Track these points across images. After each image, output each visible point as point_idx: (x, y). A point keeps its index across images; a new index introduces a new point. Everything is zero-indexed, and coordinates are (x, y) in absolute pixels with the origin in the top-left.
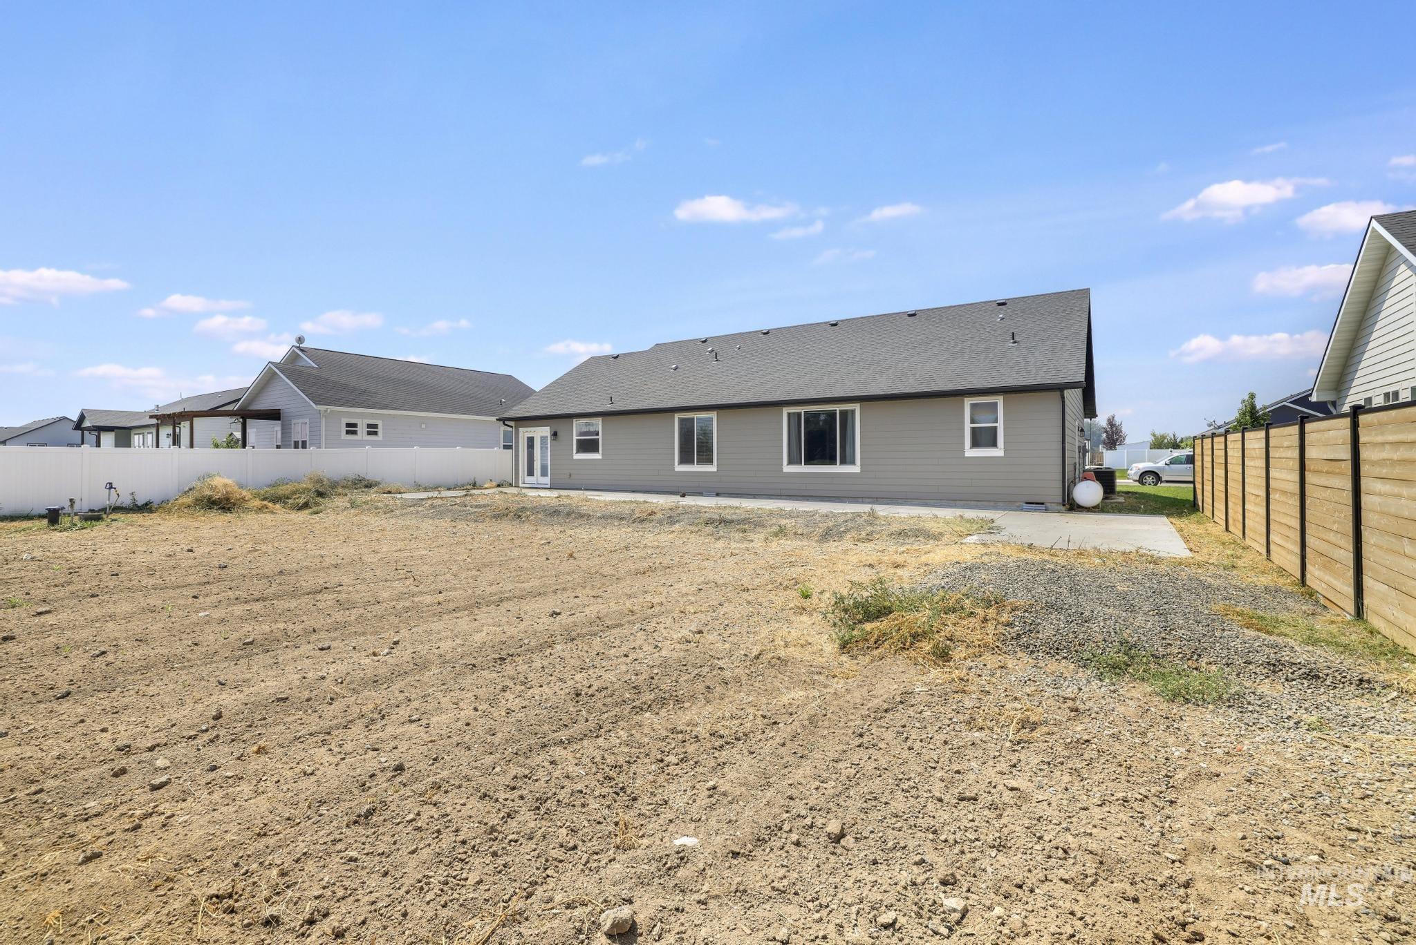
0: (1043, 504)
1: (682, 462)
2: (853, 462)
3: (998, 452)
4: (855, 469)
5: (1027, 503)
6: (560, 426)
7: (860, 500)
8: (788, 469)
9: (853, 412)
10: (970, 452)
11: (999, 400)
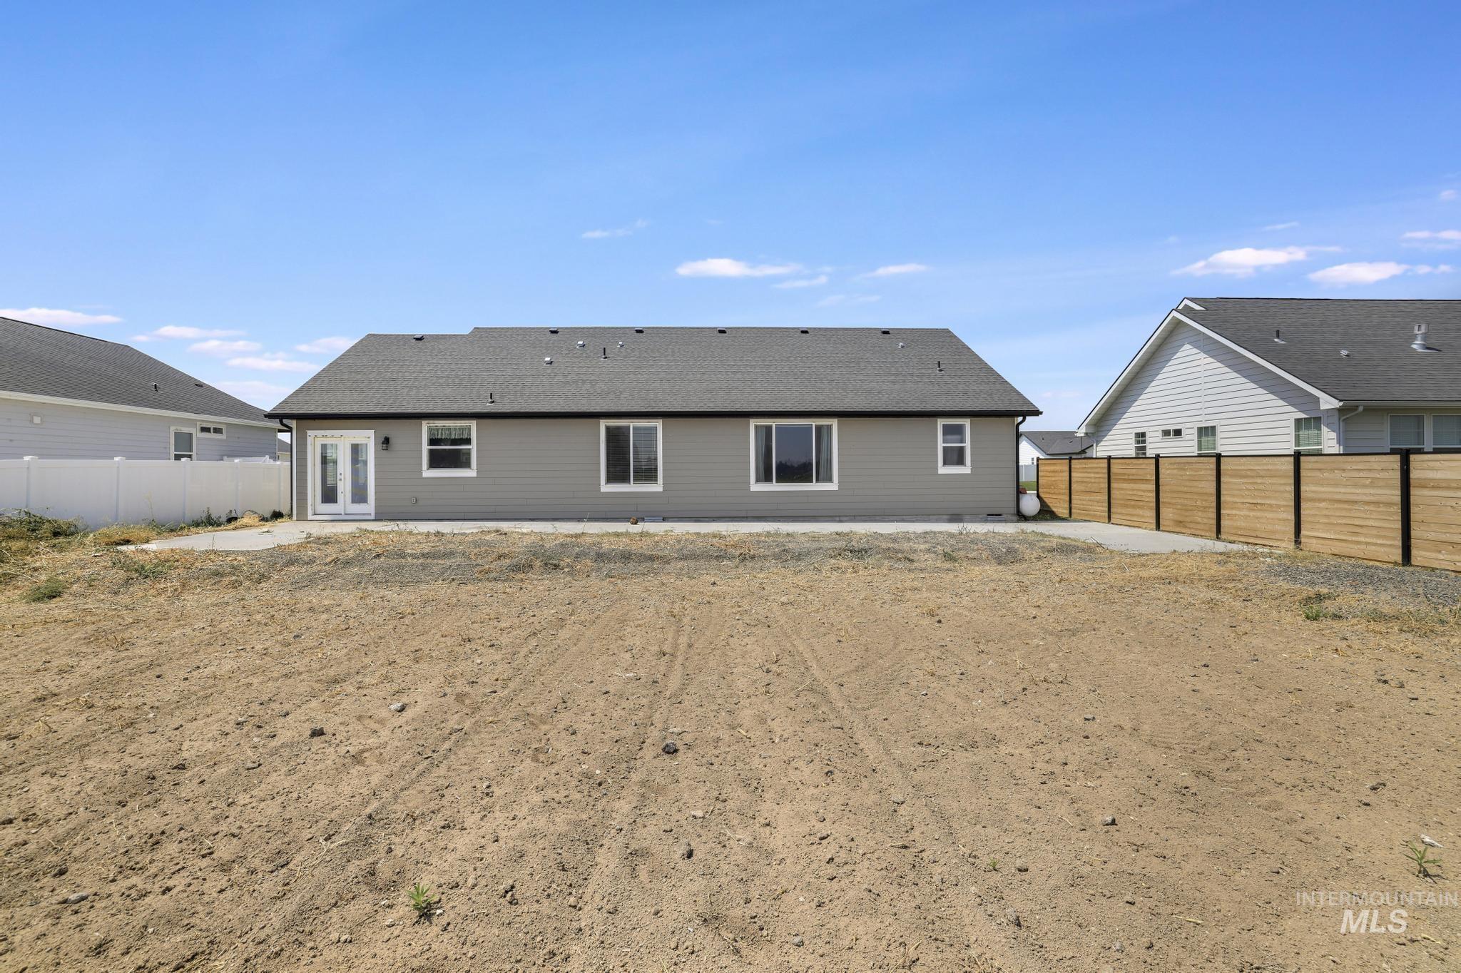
0: (1000, 515)
1: (611, 478)
2: (830, 479)
3: (965, 470)
4: (833, 486)
5: (988, 515)
6: (396, 430)
7: (837, 519)
8: (756, 487)
9: (830, 427)
10: (943, 470)
11: (967, 423)
